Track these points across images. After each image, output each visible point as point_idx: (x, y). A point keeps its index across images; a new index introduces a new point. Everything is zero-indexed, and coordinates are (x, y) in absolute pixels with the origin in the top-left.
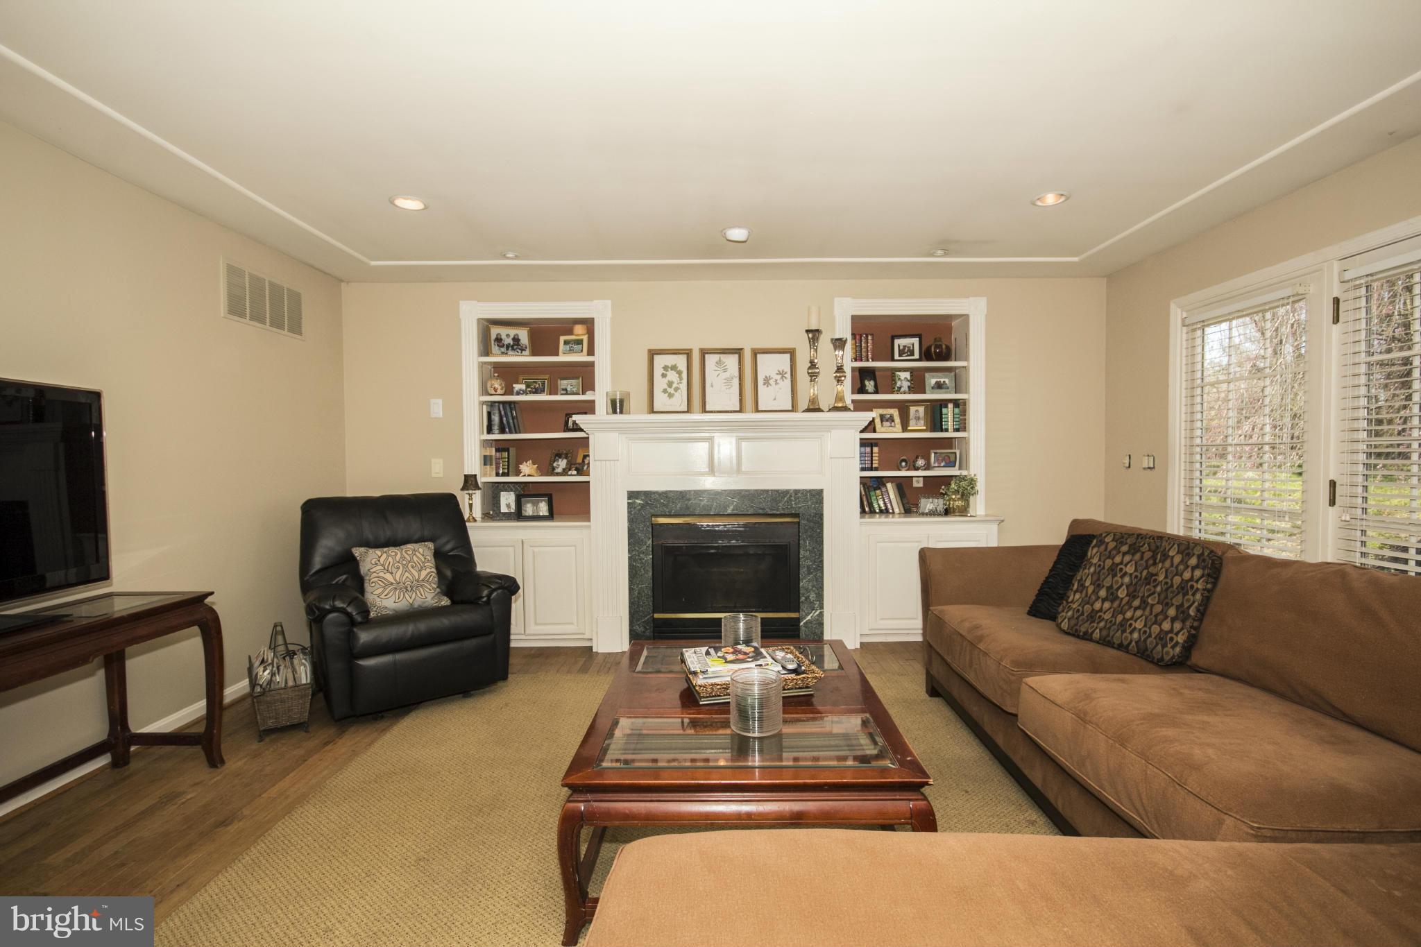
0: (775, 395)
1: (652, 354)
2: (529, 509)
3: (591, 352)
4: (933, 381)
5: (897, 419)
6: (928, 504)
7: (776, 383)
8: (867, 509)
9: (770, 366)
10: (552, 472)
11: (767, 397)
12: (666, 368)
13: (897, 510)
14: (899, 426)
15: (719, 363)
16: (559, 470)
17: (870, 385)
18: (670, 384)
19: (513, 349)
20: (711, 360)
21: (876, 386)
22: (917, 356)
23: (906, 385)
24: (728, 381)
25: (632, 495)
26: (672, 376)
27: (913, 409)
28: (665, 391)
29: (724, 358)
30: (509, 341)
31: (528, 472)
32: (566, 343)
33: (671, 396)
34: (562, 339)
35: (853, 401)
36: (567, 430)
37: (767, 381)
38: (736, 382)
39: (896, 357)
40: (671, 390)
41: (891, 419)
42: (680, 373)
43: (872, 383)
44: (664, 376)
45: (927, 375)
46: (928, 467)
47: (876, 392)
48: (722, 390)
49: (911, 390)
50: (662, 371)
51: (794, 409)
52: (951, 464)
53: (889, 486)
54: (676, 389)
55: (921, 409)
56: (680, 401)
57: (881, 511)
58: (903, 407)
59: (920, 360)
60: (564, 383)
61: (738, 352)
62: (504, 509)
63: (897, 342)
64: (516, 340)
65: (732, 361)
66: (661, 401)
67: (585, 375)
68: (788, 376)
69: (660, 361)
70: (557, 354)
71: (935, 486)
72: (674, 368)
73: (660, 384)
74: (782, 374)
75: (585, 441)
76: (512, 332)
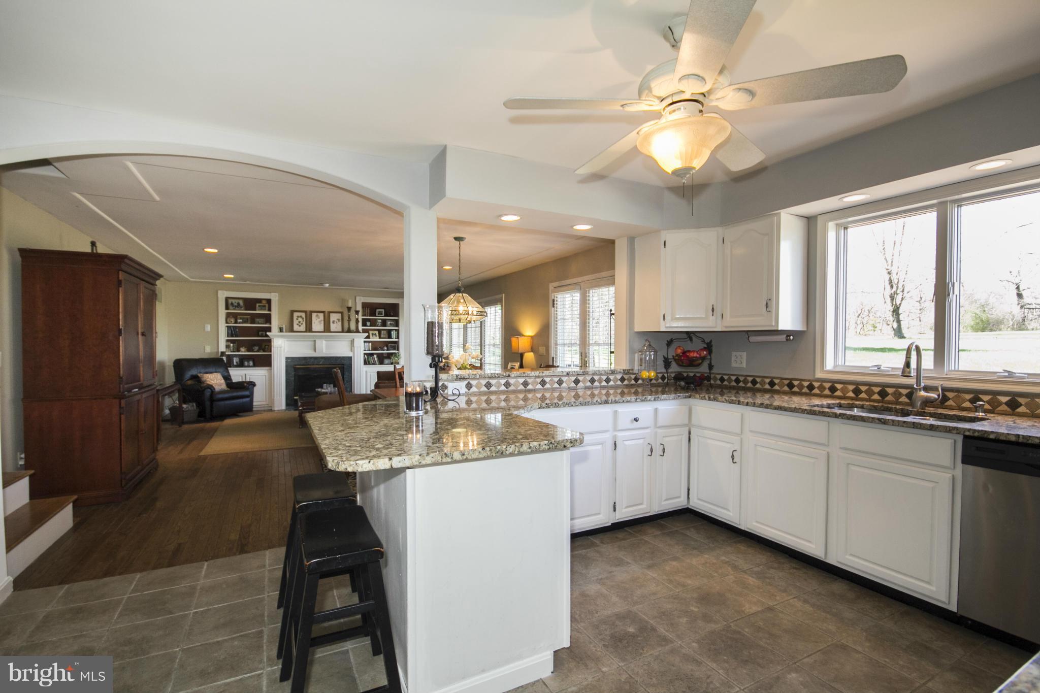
0: (335, 326)
1: (293, 312)
2: (246, 363)
3: (270, 309)
4: (389, 323)
5: (377, 335)
6: (384, 361)
7: (337, 322)
8: (365, 363)
9: (335, 317)
10: (253, 351)
11: (333, 327)
12: (298, 317)
13: (377, 363)
14: (378, 337)
15: (317, 316)
16: (256, 350)
17: (368, 324)
18: (299, 322)
19: (238, 307)
20: (314, 315)
21: (370, 324)
22: (383, 315)
23: (380, 324)
24: (320, 322)
25: (287, 358)
26: (300, 319)
27: (382, 332)
28: (298, 324)
29: (318, 314)
30: (236, 304)
31: (243, 352)
32: (259, 306)
33: (300, 326)
34: (258, 305)
35: (362, 329)
36: (258, 336)
37: (333, 322)
38: (323, 322)
39: (377, 315)
40: (300, 324)
41: (376, 334)
42: (303, 319)
43: (369, 323)
44: (297, 319)
45: (387, 321)
46: (388, 350)
47: (370, 326)
48: (317, 324)
49: (381, 326)
50: (296, 318)
51: (342, 332)
52: (394, 349)
53: (375, 356)
54: (302, 324)
55: (385, 332)
56: (303, 328)
57: (372, 364)
58: (379, 331)
59: (384, 316)
60: (257, 320)
61: (323, 312)
62: (235, 364)
63: (377, 310)
64: (239, 304)
65: (321, 315)
66: (296, 327)
67: (267, 318)
68: (341, 320)
69: (296, 315)
70: (255, 310)
71: (389, 356)
72: (301, 317)
73: (296, 322)
74: (339, 320)
75: (270, 341)
76: (237, 301)
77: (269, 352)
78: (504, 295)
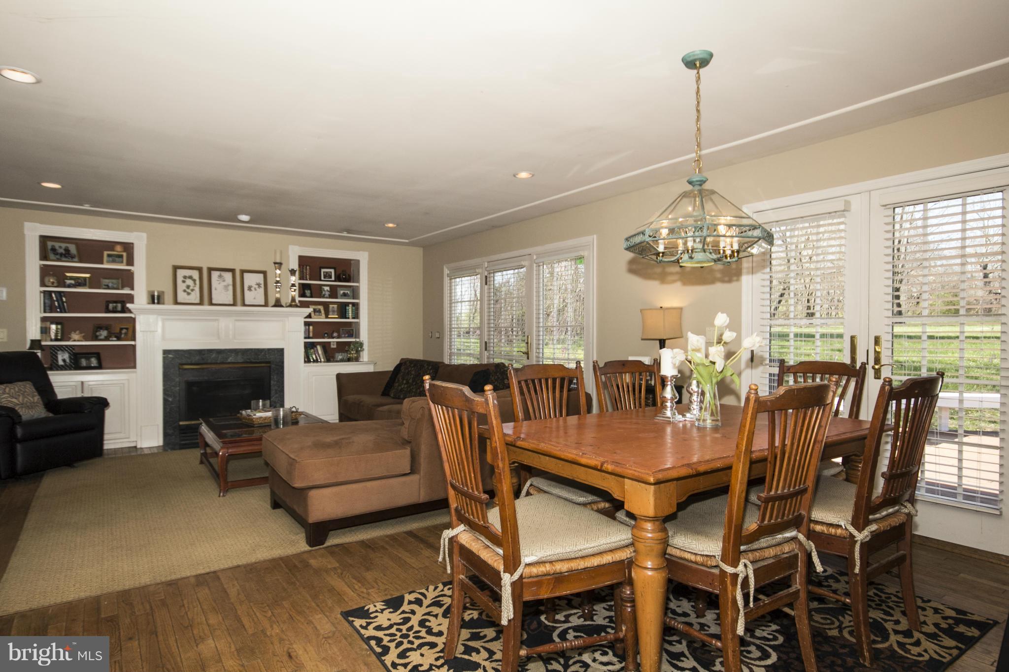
0: (254, 296)
1: (176, 268)
2: (84, 362)
3: (130, 262)
4: (342, 292)
5: (323, 312)
6: (340, 356)
7: (255, 289)
8: (307, 360)
9: (251, 280)
10: (96, 338)
11: (250, 297)
12: (185, 277)
13: (322, 360)
14: (324, 315)
15: (220, 276)
16: (102, 337)
17: (308, 292)
18: (188, 287)
19: (66, 257)
20: (215, 275)
21: (311, 293)
22: (333, 278)
23: (327, 294)
24: (226, 287)
25: (166, 352)
26: (189, 282)
27: (331, 306)
28: (185, 291)
29: (223, 273)
30: (62, 251)
31: (77, 341)
32: (109, 256)
33: (189, 294)
34: (106, 253)
35: (299, 301)
36: (108, 311)
37: (250, 288)
38: (231, 288)
39: (322, 278)
40: (189, 291)
41: (319, 311)
42: (194, 281)
43: (309, 291)
44: (184, 282)
45: (338, 289)
46: (339, 337)
47: (311, 297)
48: (222, 290)
49: (330, 297)
50: (182, 279)
51: (266, 305)
52: (351, 336)
53: (319, 347)
54: (192, 290)
55: (336, 306)
56: (195, 297)
57: (314, 361)
58: (326, 305)
59: (335, 281)
60: (106, 281)
61: (232, 271)
62: (61, 363)
63: (323, 270)
64: (67, 250)
65: (228, 276)
66: (182, 297)
67: (127, 279)
68: (262, 286)
69: (181, 273)
70: (102, 263)
71: (342, 347)
72: (190, 277)
73: (181, 286)
74: (259, 285)
75: (133, 320)
76: (64, 245)
77: (132, 340)
78: (595, 236)
